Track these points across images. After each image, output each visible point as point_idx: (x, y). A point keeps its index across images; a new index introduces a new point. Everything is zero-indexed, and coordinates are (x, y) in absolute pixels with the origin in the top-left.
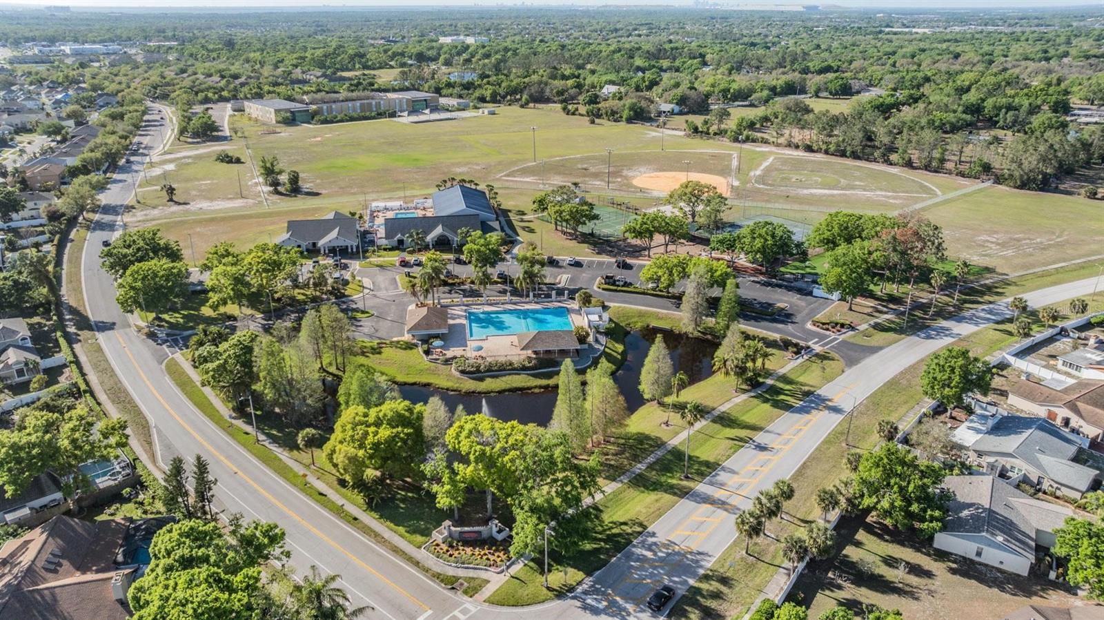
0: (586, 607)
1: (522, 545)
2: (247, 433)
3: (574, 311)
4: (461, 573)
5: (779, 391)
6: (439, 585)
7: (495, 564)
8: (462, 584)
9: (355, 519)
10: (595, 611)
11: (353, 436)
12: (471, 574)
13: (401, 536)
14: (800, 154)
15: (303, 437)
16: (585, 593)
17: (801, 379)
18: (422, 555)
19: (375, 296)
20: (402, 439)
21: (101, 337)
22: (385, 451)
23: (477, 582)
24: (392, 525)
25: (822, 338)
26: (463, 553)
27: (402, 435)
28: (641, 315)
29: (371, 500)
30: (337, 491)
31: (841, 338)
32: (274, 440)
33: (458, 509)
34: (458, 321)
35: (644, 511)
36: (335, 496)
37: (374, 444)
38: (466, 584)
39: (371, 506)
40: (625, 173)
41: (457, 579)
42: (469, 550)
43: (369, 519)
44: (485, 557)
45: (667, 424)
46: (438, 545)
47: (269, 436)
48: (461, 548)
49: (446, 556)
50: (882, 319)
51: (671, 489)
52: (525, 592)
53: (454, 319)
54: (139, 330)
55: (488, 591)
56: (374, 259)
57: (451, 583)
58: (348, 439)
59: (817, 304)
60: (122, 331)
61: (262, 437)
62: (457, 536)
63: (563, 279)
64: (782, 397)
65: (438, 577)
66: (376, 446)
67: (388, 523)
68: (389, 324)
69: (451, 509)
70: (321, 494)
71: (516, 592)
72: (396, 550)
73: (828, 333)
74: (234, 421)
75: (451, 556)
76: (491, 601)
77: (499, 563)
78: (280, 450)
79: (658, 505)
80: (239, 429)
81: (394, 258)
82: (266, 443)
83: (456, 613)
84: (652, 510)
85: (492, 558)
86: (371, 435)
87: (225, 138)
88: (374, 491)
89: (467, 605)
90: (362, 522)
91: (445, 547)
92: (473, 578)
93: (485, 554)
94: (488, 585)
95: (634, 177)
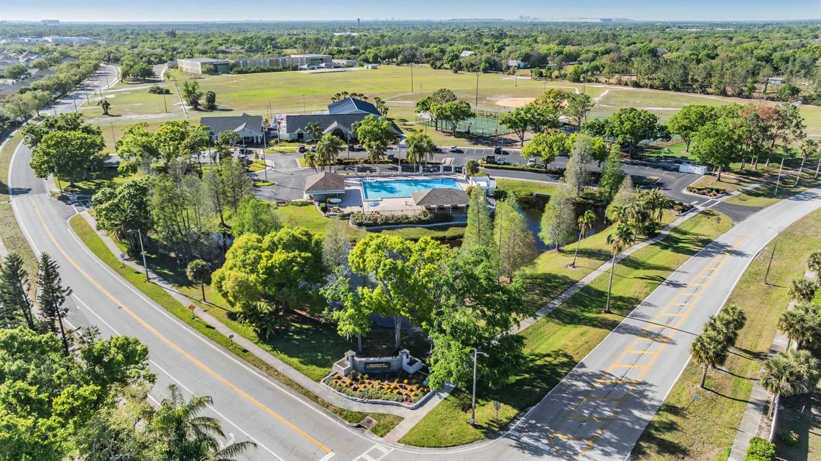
0: (523, 447)
1: (443, 372)
2: (138, 273)
3: (461, 181)
4: (367, 408)
5: (677, 241)
6: (342, 423)
7: (408, 399)
8: (370, 422)
9: (245, 351)
10: (537, 452)
11: (244, 261)
12: (381, 409)
13: (297, 369)
14: (631, 89)
15: (192, 269)
16: (520, 430)
17: (694, 231)
18: (320, 389)
19: (277, 172)
20: (298, 263)
21: (14, 200)
22: (280, 275)
23: (388, 419)
24: (286, 356)
25: (701, 201)
26: (369, 386)
27: (299, 260)
28: (524, 185)
29: (264, 331)
30: (227, 325)
31: (719, 201)
32: (164, 277)
33: (362, 337)
34: (352, 188)
35: (570, 344)
36: (224, 329)
37: (267, 268)
38: (375, 422)
39: (263, 337)
40: (488, 98)
41: (364, 415)
42: (376, 383)
43: (261, 352)
44: (395, 391)
45: (573, 265)
46: (339, 378)
47: (159, 274)
48: (367, 381)
49: (350, 390)
50: (751, 187)
51: (592, 323)
52: (447, 431)
53: (349, 186)
54: (53, 195)
55: (402, 429)
56: (276, 148)
57: (358, 421)
58: (239, 263)
59: (685, 177)
60: (36, 196)
61: (152, 275)
62: (361, 367)
63: (448, 161)
64: (681, 245)
65: (341, 413)
66: (269, 270)
67: (282, 356)
68: (289, 190)
69: (354, 337)
70: (208, 327)
71: (437, 430)
72: (291, 384)
73: (705, 197)
74: (126, 263)
75: (355, 389)
76: (407, 442)
77: (413, 398)
78: (169, 286)
79: (584, 339)
80: (132, 270)
81: (295, 147)
82: (156, 281)
83: (364, 455)
84: (579, 343)
85: (404, 392)
86: (265, 259)
87: (160, 81)
88: (267, 322)
89: (378, 446)
90: (252, 355)
91: (348, 381)
92: (383, 415)
93: (396, 388)
94: (402, 423)
95: (497, 101)
